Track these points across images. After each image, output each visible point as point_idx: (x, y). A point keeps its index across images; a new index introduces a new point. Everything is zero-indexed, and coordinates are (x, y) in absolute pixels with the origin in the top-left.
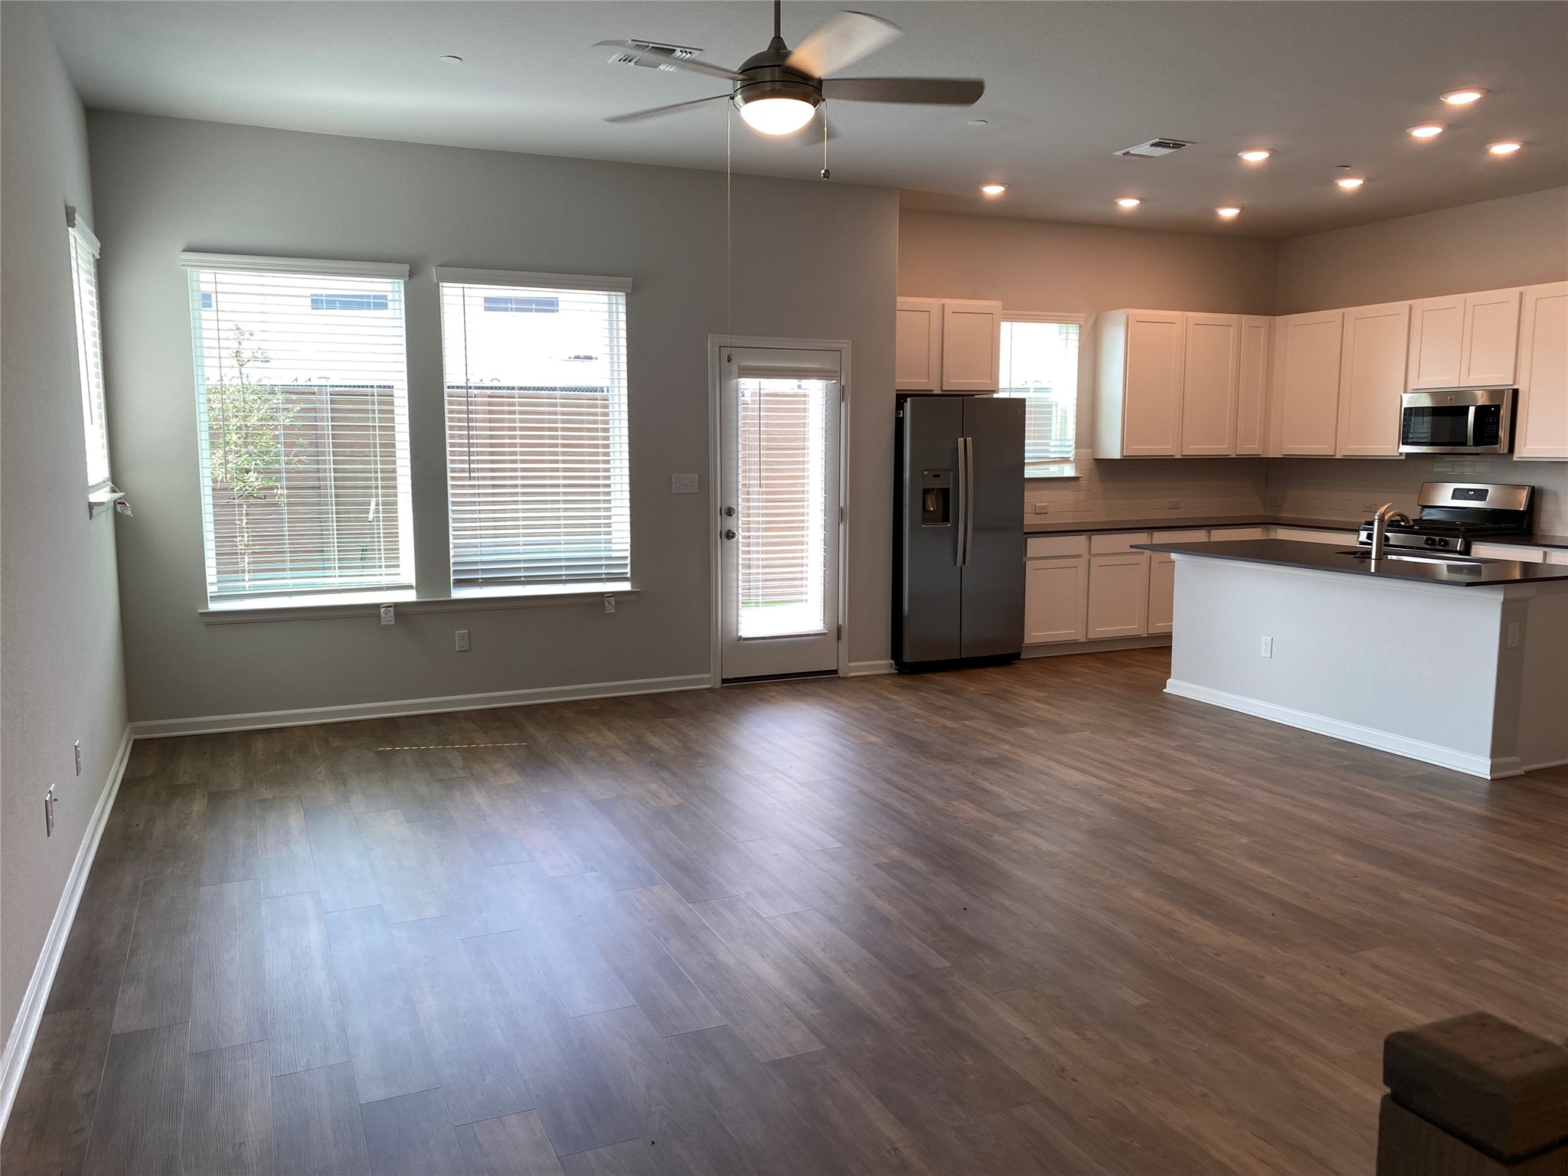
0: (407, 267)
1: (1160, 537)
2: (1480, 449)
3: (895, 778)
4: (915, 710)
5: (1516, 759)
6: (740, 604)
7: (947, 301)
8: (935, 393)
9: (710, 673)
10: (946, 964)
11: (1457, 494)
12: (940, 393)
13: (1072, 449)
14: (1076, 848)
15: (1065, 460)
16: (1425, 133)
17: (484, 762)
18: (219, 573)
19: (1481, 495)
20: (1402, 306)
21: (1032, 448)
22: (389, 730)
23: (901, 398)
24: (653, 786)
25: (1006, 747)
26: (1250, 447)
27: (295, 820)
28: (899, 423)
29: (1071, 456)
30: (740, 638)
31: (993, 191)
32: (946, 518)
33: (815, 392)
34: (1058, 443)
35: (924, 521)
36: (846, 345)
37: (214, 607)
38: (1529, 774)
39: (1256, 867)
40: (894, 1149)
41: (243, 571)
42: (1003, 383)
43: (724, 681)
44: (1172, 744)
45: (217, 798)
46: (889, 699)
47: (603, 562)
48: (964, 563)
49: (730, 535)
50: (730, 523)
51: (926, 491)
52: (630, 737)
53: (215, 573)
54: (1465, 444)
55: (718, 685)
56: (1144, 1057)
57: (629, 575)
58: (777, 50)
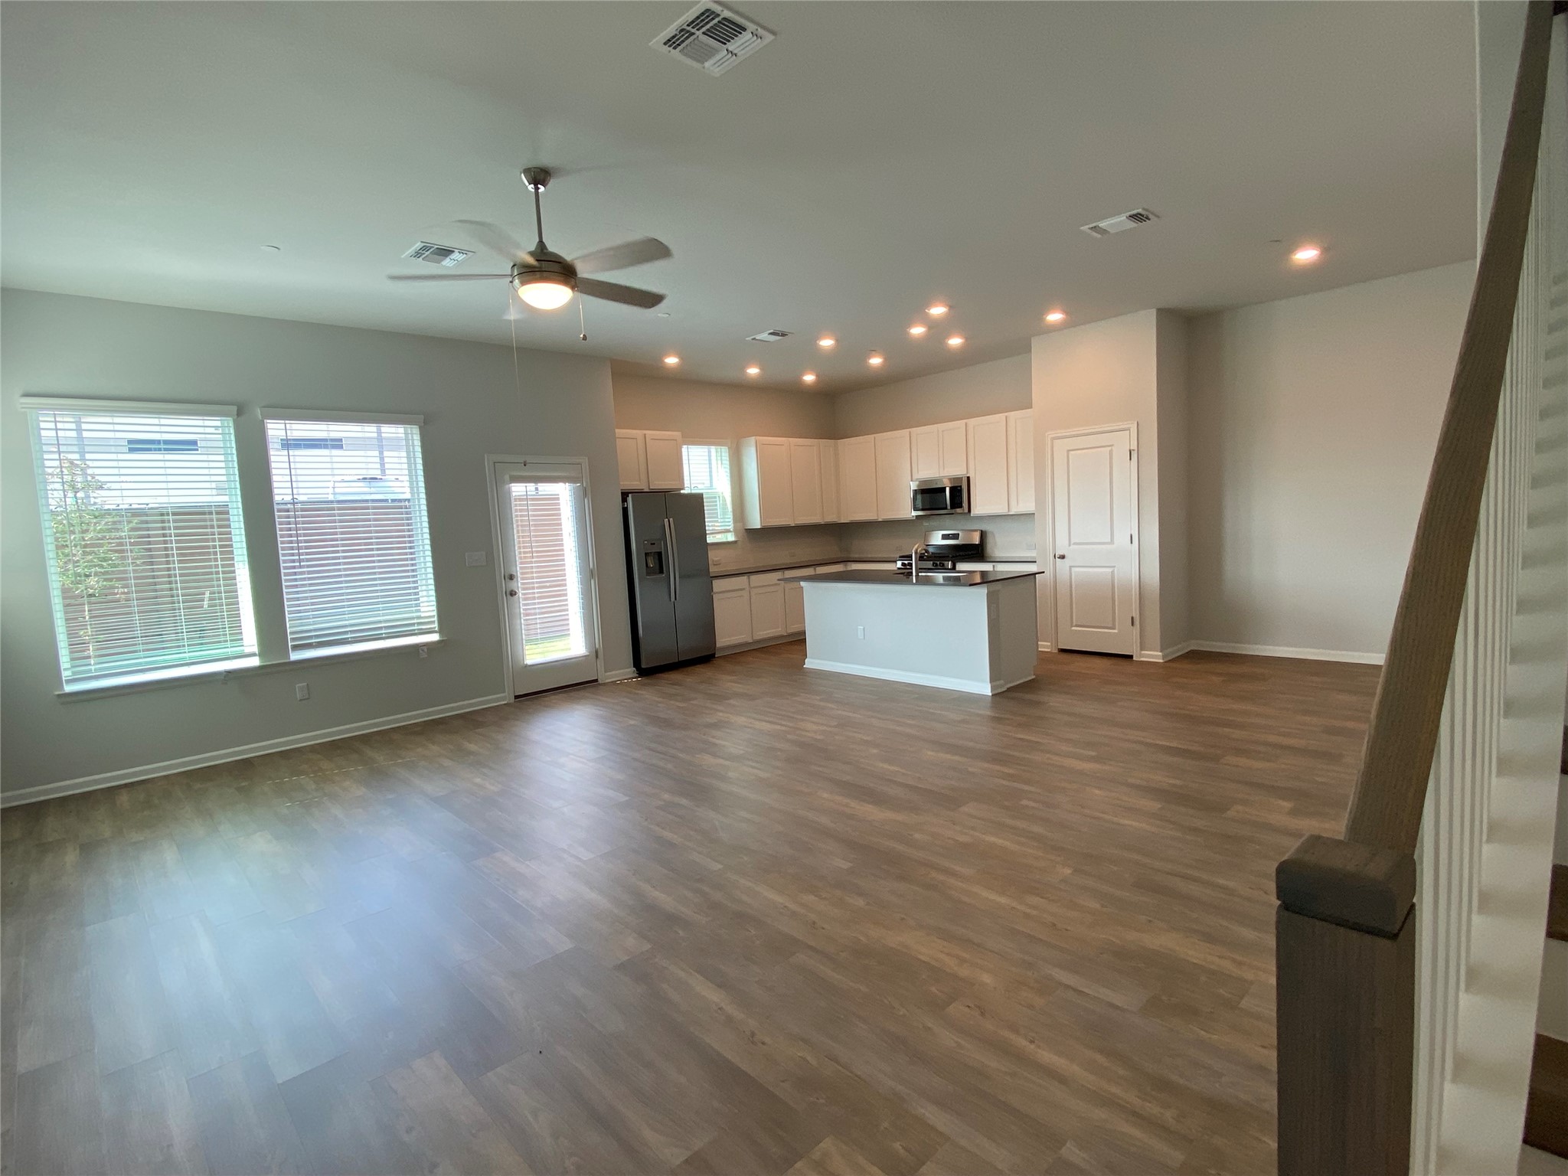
0: (234, 409)
1: (789, 574)
2: (953, 511)
3: (653, 745)
4: (657, 699)
5: (1002, 682)
6: (524, 642)
7: (648, 432)
8: (645, 491)
9: (504, 692)
10: (720, 866)
11: (945, 537)
12: (648, 490)
13: (731, 523)
14: (780, 772)
15: (728, 531)
16: (917, 331)
17: (334, 783)
18: (72, 659)
19: (955, 537)
20: (905, 432)
21: (710, 526)
22: (244, 770)
23: (625, 495)
24: (478, 780)
25: (721, 714)
26: (831, 518)
27: (169, 854)
28: (625, 511)
29: (731, 528)
30: (526, 666)
31: (672, 361)
32: (661, 571)
33: (563, 493)
34: (722, 520)
35: (648, 574)
36: (585, 461)
37: (68, 688)
38: (1009, 690)
39: (886, 766)
40: (720, 1009)
41: (89, 657)
42: (687, 483)
43: (517, 697)
44: (818, 698)
45: (88, 849)
46: (638, 694)
47: (415, 621)
48: (676, 599)
49: (513, 593)
50: (513, 585)
51: (647, 554)
52: (452, 747)
53: (69, 660)
54: (946, 508)
55: (512, 700)
56: (860, 902)
57: (436, 629)
58: (542, 250)
